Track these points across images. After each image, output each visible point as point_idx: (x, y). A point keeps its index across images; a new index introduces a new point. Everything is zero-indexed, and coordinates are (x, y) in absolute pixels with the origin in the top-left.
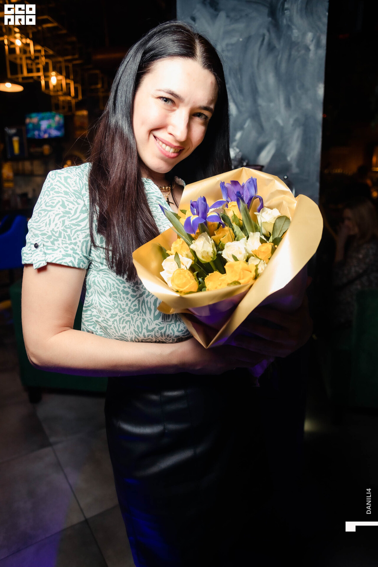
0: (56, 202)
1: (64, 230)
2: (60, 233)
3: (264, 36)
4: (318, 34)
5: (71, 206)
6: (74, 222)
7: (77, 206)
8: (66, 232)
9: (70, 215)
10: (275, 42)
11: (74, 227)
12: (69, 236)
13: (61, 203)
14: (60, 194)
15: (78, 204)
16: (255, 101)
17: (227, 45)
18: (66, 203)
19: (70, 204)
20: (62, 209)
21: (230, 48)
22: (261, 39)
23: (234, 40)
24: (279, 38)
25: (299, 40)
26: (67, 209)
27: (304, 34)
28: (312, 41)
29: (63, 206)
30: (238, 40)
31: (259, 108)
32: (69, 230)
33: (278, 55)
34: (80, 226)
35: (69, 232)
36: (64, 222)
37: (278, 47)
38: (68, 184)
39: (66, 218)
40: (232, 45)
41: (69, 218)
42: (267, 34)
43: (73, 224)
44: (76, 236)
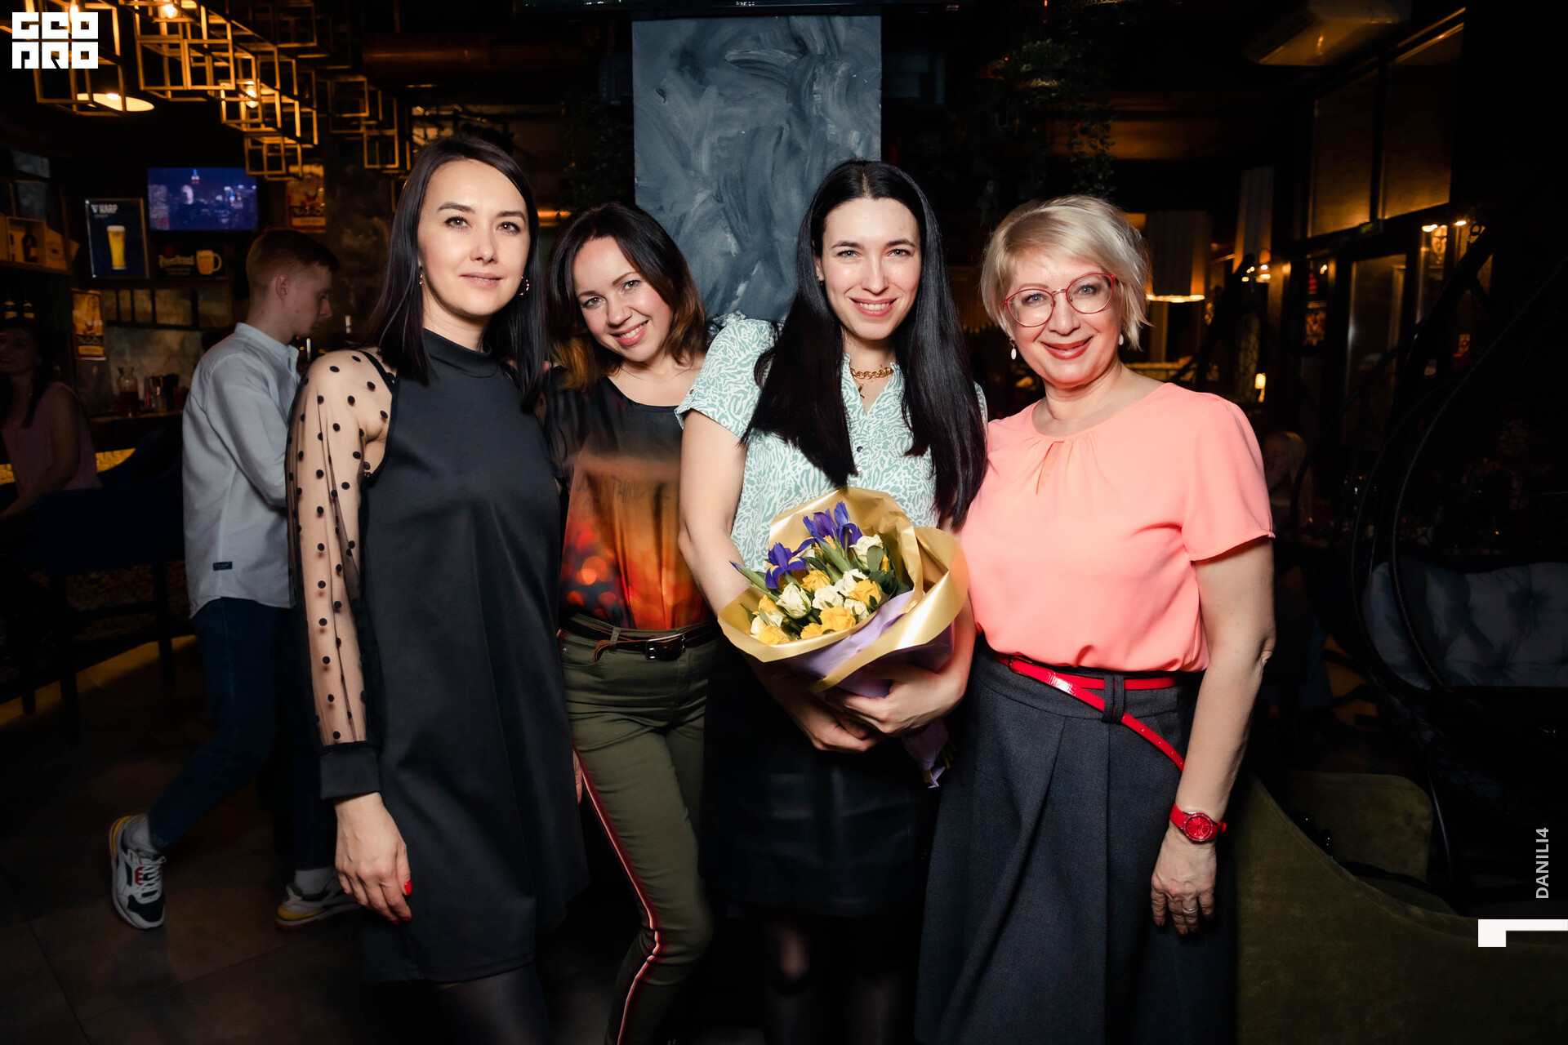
0: (719, 346)
1: (717, 378)
2: (714, 380)
3: (781, 129)
4: (867, 134)
5: (731, 353)
6: (730, 372)
7: (737, 356)
8: (720, 380)
9: (729, 364)
10: (800, 141)
11: (728, 377)
12: (721, 385)
13: (723, 348)
14: (726, 340)
15: (740, 355)
16: (768, 232)
17: (720, 139)
18: (728, 349)
19: (731, 352)
20: (722, 355)
21: (724, 144)
22: (777, 134)
23: (732, 132)
24: (806, 134)
25: (839, 141)
26: (727, 357)
27: (846, 132)
28: (859, 143)
29: (725, 352)
30: (739, 133)
31: (776, 244)
32: (722, 379)
33: (805, 163)
34: (736, 378)
35: (722, 382)
36: (720, 368)
37: (804, 148)
38: (740, 332)
39: (723, 365)
40: (730, 139)
41: (726, 365)
42: (787, 127)
43: (729, 375)
44: (727, 388)
